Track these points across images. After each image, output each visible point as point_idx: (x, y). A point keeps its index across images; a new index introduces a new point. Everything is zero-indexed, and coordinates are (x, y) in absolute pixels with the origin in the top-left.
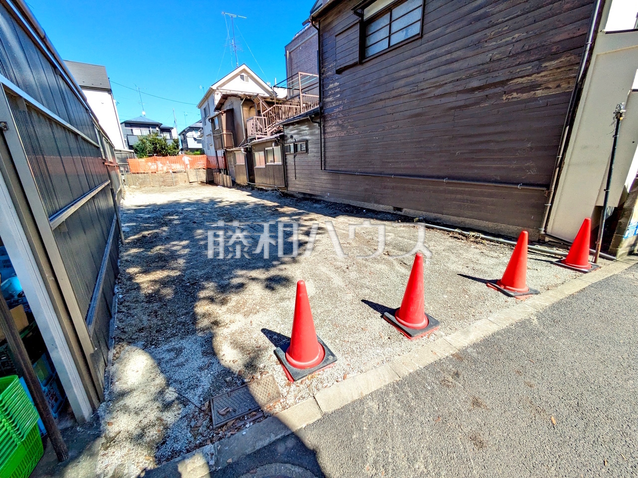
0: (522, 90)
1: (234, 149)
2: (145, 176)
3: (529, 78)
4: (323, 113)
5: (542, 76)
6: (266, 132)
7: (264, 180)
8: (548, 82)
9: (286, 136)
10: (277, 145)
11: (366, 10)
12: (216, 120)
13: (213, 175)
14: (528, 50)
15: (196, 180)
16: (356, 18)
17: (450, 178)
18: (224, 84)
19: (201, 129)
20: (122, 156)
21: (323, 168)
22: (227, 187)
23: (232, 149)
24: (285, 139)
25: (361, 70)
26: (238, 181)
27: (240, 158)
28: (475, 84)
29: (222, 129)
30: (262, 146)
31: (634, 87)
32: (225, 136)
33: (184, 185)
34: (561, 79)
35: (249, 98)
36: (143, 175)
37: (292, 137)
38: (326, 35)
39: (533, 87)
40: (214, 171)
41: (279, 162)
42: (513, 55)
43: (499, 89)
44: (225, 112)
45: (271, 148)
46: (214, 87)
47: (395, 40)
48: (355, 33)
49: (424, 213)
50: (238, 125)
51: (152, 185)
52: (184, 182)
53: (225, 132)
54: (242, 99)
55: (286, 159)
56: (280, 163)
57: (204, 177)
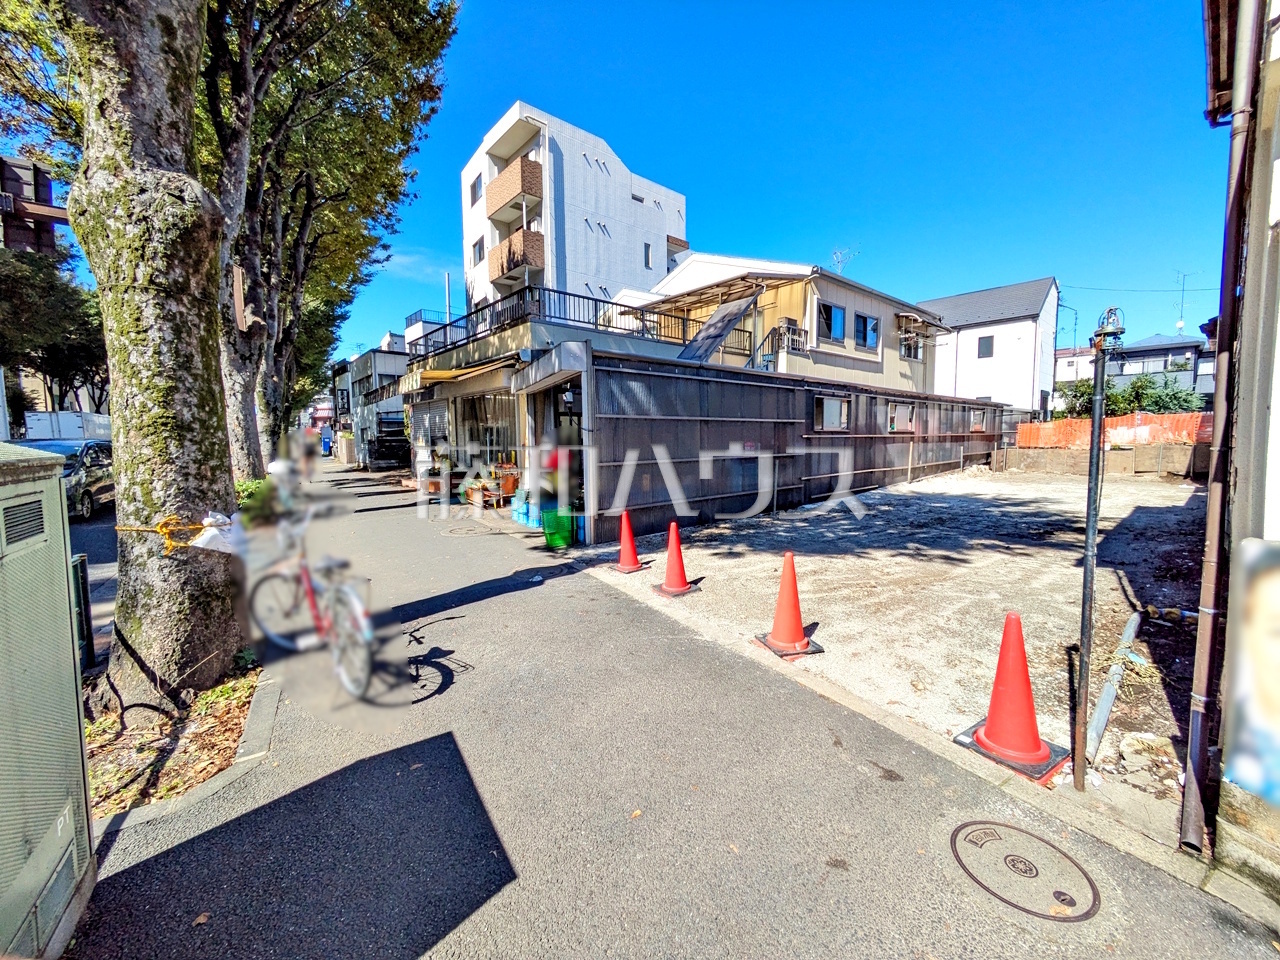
2: (1039, 454)
51: (1048, 470)
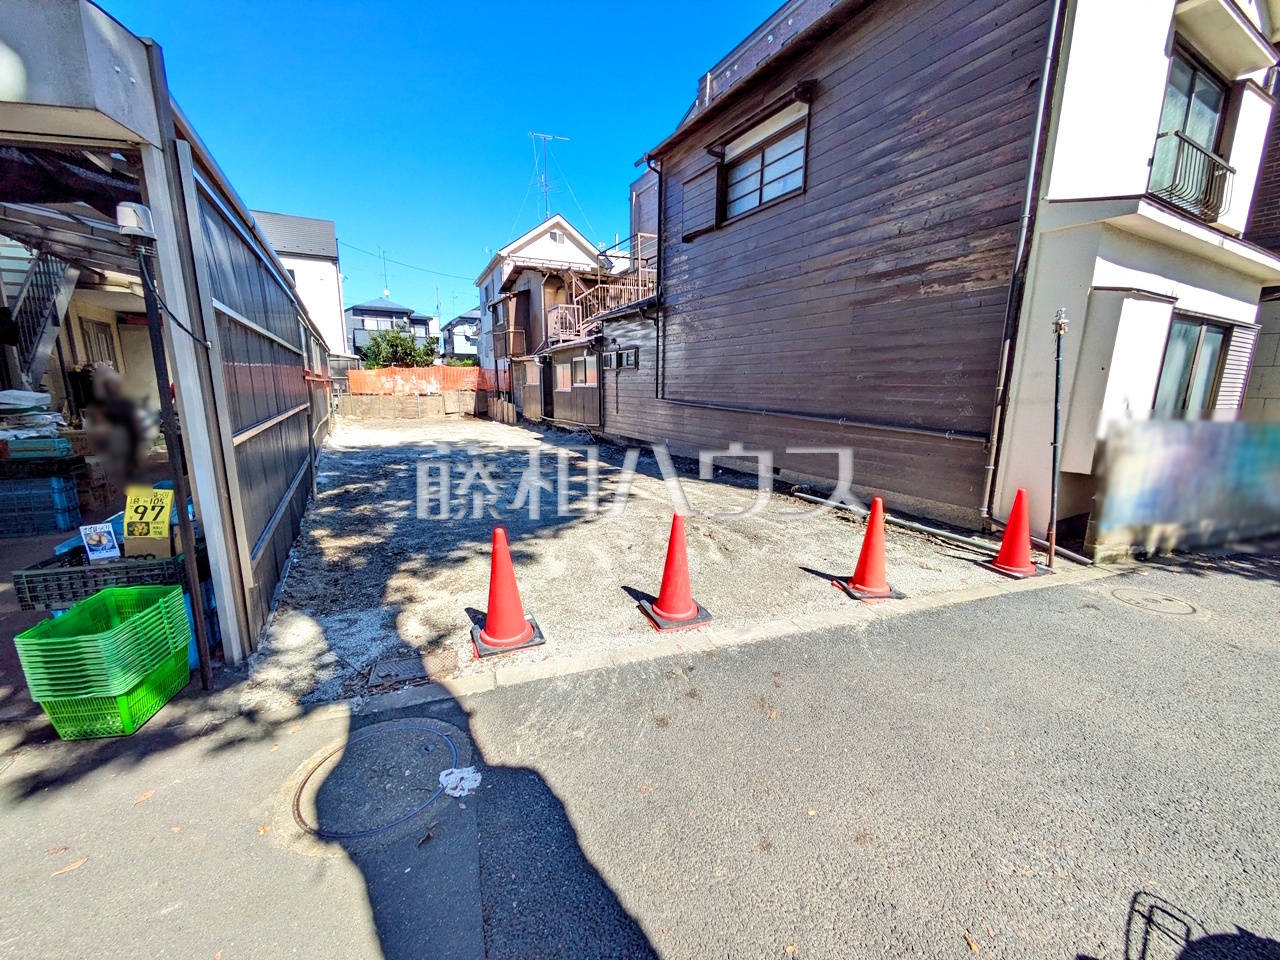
0: (946, 280)
1: (524, 358)
2: (372, 400)
3: (954, 263)
4: (664, 303)
5: (970, 261)
6: (579, 331)
7: (568, 414)
8: (978, 270)
9: (606, 339)
10: (590, 354)
11: (728, 148)
12: (500, 308)
13: (486, 401)
14: (950, 221)
15: (457, 410)
16: (713, 160)
17: (849, 418)
18: (521, 247)
19: (478, 322)
20: (339, 365)
21: (660, 396)
22: (508, 423)
23: (520, 359)
24: (605, 343)
25: (719, 239)
26: (527, 415)
27: (533, 375)
28: (880, 266)
29: (508, 323)
30: (569, 353)
31: (1095, 283)
32: (511, 335)
33: (436, 417)
34: (996, 267)
35: (555, 273)
36: (369, 397)
37: (614, 341)
38: (672, 181)
39: (960, 277)
40: (489, 395)
41: (592, 383)
42: (930, 228)
43: (914, 278)
44: (515, 295)
45: (582, 359)
46: (504, 253)
47: (770, 193)
48: (711, 182)
49: (812, 477)
50: (535, 316)
51: (382, 415)
52: (436, 412)
53: (512, 329)
54: (544, 276)
55: (604, 378)
56: (594, 384)
57: (471, 407)
